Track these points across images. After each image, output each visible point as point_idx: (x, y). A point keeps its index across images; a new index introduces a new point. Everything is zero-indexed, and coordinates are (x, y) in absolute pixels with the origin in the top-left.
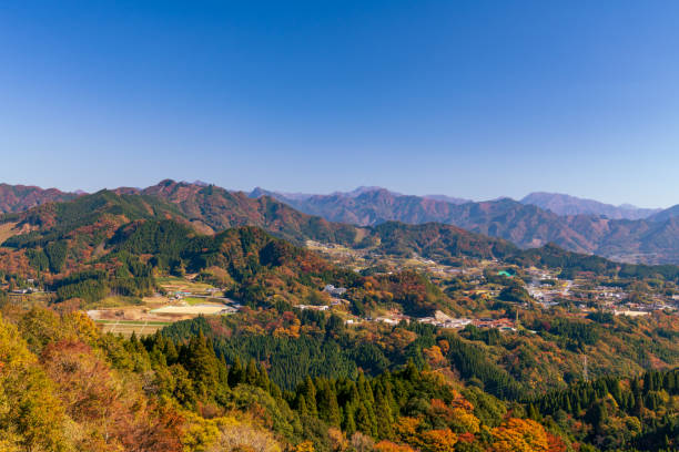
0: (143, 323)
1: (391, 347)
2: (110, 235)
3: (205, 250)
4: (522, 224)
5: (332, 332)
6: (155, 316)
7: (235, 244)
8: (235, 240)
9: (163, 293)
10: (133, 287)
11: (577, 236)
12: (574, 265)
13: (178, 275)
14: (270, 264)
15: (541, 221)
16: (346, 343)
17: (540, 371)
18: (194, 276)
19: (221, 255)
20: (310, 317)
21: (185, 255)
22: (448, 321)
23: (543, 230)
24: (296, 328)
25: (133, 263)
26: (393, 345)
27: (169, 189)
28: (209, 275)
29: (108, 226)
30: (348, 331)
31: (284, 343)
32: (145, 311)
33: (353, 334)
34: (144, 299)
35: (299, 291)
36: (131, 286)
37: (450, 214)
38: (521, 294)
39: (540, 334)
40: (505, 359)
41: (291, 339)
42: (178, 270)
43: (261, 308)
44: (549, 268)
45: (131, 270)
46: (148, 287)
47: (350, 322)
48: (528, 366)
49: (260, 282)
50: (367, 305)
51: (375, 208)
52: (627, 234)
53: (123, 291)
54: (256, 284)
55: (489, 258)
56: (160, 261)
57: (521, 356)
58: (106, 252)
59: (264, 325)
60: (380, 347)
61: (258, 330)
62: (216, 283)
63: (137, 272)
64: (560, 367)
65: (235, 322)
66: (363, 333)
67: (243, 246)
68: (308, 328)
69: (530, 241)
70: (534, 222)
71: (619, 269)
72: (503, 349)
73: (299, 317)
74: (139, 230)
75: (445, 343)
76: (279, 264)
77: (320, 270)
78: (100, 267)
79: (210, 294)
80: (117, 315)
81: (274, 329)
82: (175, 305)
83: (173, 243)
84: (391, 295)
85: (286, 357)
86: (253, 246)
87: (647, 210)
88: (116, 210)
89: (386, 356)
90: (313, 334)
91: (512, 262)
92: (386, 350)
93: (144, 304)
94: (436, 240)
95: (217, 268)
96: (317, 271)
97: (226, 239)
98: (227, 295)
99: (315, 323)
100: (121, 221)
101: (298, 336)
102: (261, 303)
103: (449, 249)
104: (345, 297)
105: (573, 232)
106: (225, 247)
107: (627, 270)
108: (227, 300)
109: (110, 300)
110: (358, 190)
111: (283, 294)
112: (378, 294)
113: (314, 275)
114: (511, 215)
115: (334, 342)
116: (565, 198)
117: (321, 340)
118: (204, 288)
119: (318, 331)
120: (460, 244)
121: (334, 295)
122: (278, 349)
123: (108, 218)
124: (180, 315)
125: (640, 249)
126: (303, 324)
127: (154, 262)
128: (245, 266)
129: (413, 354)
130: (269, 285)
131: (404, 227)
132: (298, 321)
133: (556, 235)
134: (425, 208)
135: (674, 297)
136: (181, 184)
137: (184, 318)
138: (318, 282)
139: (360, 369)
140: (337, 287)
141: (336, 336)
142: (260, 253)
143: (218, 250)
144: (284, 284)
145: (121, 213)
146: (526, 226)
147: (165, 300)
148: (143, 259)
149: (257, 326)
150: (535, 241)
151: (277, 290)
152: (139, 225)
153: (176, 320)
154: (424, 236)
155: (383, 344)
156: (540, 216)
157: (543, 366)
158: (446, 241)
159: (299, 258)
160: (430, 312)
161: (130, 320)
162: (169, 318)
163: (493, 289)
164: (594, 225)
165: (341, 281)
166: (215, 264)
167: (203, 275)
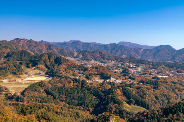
0: (23, 83)
1: (103, 90)
2: (5, 55)
3: (37, 60)
4: (119, 50)
5: (83, 85)
6: (26, 81)
7: (46, 58)
8: (46, 57)
9: (26, 73)
10: (17, 72)
11: (135, 54)
12: (139, 62)
13: (29, 67)
14: (58, 64)
15: (125, 50)
16: (89, 89)
17: (149, 96)
18: (34, 68)
19: (42, 61)
20: (76, 80)
21: (31, 61)
22: (115, 81)
23: (126, 52)
24: (72, 84)
25: (15, 64)
26: (104, 89)
27: (18, 41)
28: (39, 67)
29: (4, 53)
30: (88, 85)
31: (69, 89)
32: (22, 80)
33: (90, 86)
34: (21, 76)
35: (69, 72)
36: (16, 71)
37: (99, 48)
38: (129, 71)
39: (144, 84)
40: (138, 93)
41: (71, 88)
42: (29, 66)
43: (59, 78)
44: (132, 63)
45: (15, 66)
46: (21, 72)
47: (87, 82)
48: (145, 95)
49: (57, 69)
50: (91, 76)
51: (77, 46)
52: (149, 53)
53: (14, 73)
54: (56, 70)
55: (114, 61)
56: (23, 63)
57: (143, 91)
58: (4, 60)
59: (62, 83)
60: (100, 90)
61: (60, 85)
62: (42, 70)
63: (16, 67)
64: (153, 94)
65: (52, 82)
66: (93, 85)
67: (49, 58)
68: (75, 84)
69: (122, 55)
70: (123, 50)
71: (151, 63)
72: (135, 89)
73: (72, 80)
74: (15, 53)
75: (121, 88)
76: (61, 64)
77: (74, 65)
78: (4, 65)
79: (40, 73)
80: (14, 81)
81: (65, 84)
82: (31, 77)
83: (26, 57)
84: (96, 73)
85: (70, 93)
86: (52, 58)
87: (152, 46)
88: (6, 47)
89: (102, 92)
90: (78, 86)
91: (121, 62)
92: (102, 91)
93: (21, 77)
94: (98, 55)
95: (41, 65)
96: (73, 66)
97: (43, 56)
98: (46, 73)
99: (77, 83)
100: (8, 51)
101: (73, 86)
102: (59, 76)
103: (102, 58)
104: (83, 73)
105: (134, 53)
106: (43, 59)
107: (154, 64)
108: (47, 75)
109: (10, 76)
110: (71, 41)
111: (64, 73)
112: (92, 72)
113: (72, 67)
114: (117, 48)
115: (84, 88)
116: (130, 43)
117: (80, 88)
118: (38, 71)
119: (79, 85)
120: (105, 56)
121: (79, 73)
122: (67, 91)
123: (4, 50)
124: (34, 81)
125: (153, 57)
126: (74, 83)
127: (21, 63)
128: (50, 64)
129: (112, 92)
130: (59, 70)
131: (88, 52)
132: (72, 82)
133: (129, 53)
134: (91, 46)
135: (172, 72)
136: (22, 39)
137: (36, 82)
138: (74, 69)
139: (94, 96)
140: (79, 71)
141: (85, 87)
142: (54, 60)
143: (41, 60)
144: (64, 70)
145: (7, 48)
146: (121, 51)
147: (27, 76)
148: (18, 62)
149: (59, 84)
150: (123, 55)
151: (62, 72)
152: (15, 52)
153: (33, 82)
154: (94, 55)
155: (101, 89)
156: (125, 48)
157: (149, 94)
158: (101, 56)
159: (67, 62)
160: (109, 78)
161: (18, 83)
162: (30, 82)
163: (120, 70)
164: (139, 51)
165: (80, 69)
166: (41, 64)
167: (37, 68)
